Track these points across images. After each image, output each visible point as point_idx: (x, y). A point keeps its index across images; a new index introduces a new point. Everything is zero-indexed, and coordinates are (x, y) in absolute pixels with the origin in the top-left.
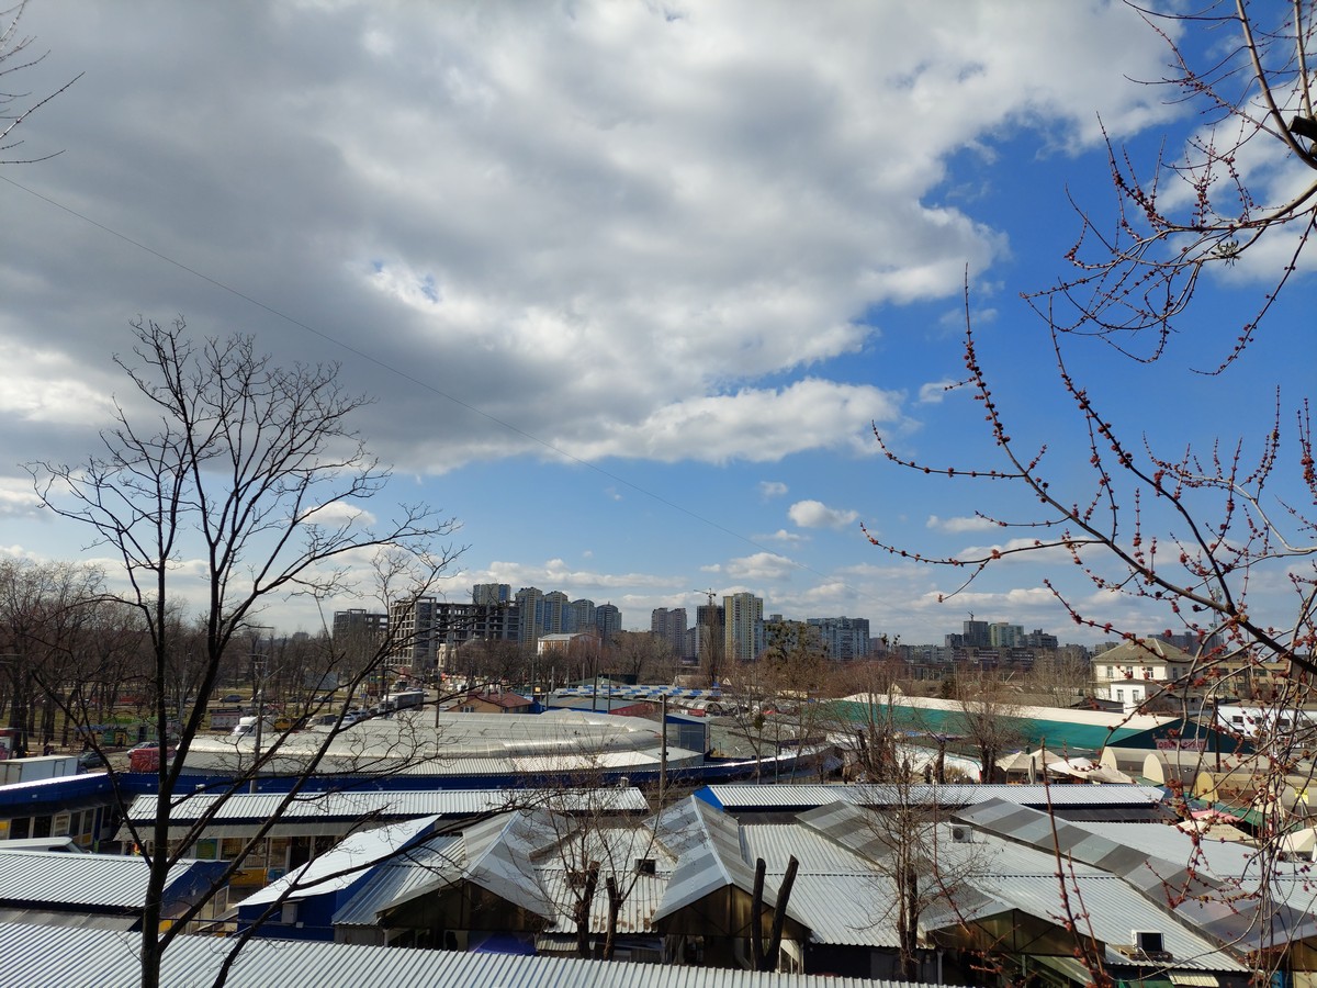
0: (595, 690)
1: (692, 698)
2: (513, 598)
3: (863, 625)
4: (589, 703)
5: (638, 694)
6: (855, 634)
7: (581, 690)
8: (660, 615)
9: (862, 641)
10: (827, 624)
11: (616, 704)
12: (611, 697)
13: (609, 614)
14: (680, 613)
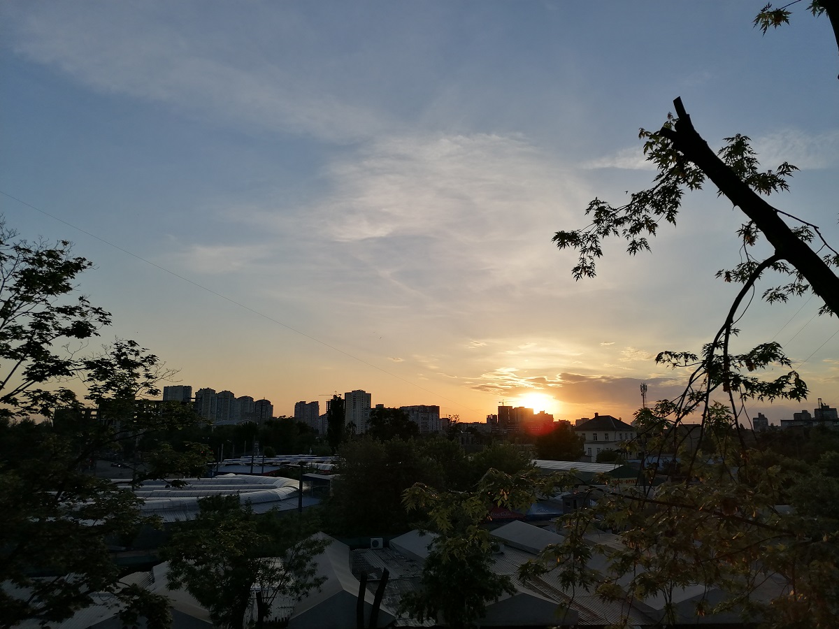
0: (252, 460)
1: (322, 462)
2: (193, 395)
3: (435, 409)
4: (248, 469)
5: (284, 461)
6: (430, 416)
7: (243, 460)
8: (300, 406)
9: (435, 420)
10: (413, 409)
11: (266, 470)
12: (262, 465)
13: (265, 405)
14: (315, 405)
